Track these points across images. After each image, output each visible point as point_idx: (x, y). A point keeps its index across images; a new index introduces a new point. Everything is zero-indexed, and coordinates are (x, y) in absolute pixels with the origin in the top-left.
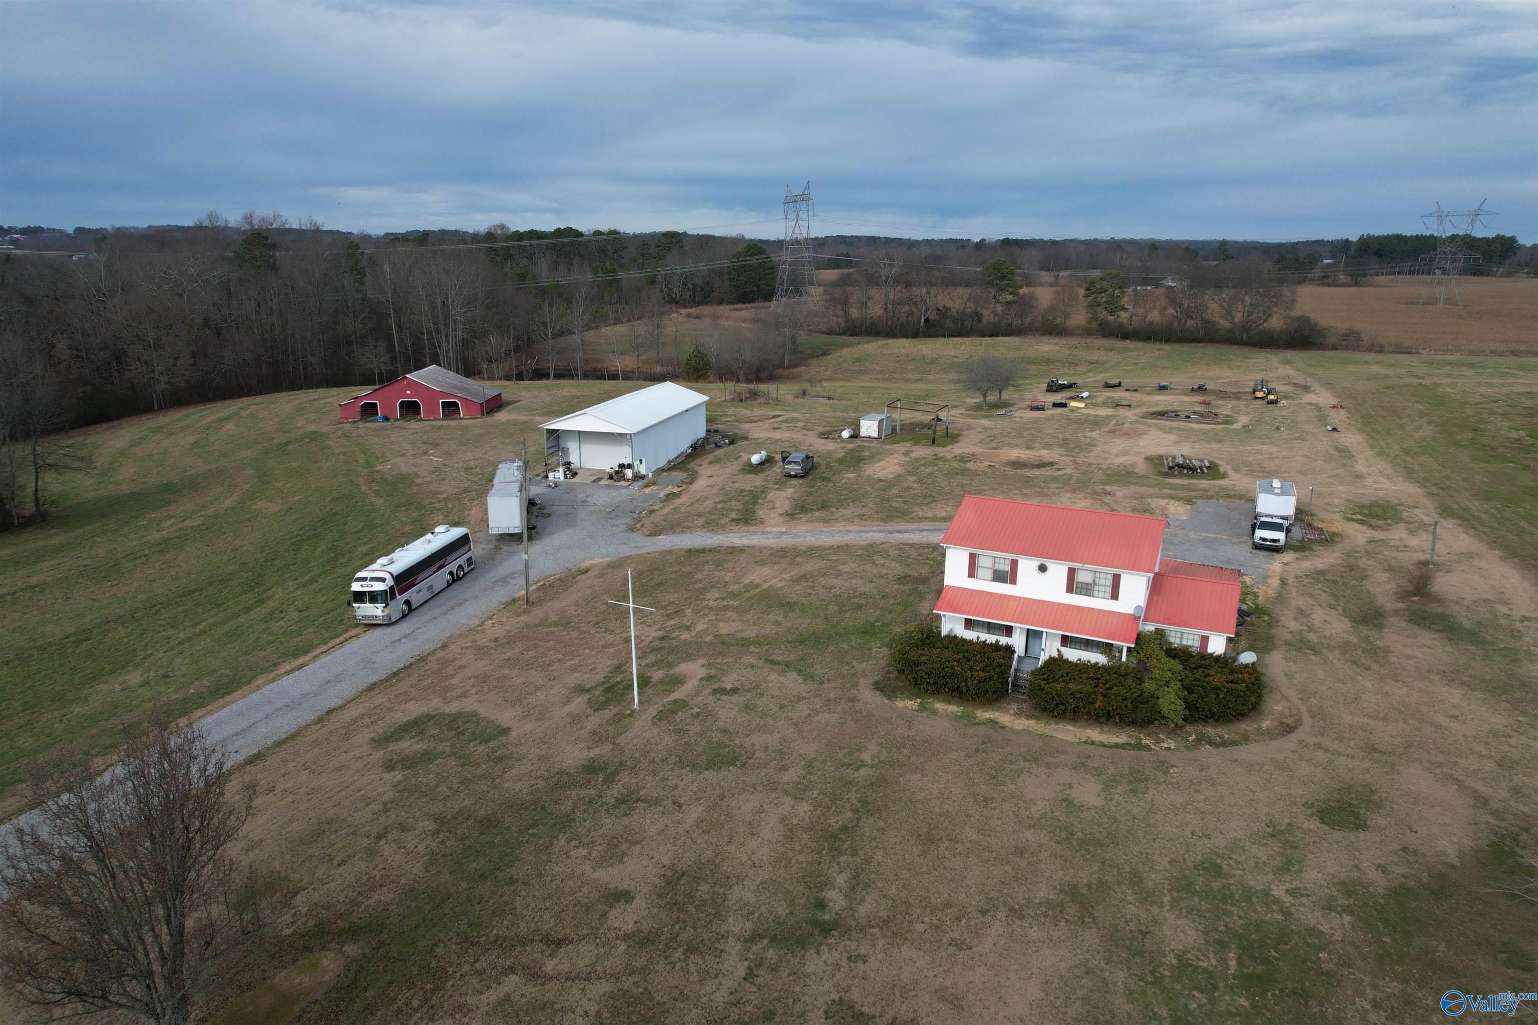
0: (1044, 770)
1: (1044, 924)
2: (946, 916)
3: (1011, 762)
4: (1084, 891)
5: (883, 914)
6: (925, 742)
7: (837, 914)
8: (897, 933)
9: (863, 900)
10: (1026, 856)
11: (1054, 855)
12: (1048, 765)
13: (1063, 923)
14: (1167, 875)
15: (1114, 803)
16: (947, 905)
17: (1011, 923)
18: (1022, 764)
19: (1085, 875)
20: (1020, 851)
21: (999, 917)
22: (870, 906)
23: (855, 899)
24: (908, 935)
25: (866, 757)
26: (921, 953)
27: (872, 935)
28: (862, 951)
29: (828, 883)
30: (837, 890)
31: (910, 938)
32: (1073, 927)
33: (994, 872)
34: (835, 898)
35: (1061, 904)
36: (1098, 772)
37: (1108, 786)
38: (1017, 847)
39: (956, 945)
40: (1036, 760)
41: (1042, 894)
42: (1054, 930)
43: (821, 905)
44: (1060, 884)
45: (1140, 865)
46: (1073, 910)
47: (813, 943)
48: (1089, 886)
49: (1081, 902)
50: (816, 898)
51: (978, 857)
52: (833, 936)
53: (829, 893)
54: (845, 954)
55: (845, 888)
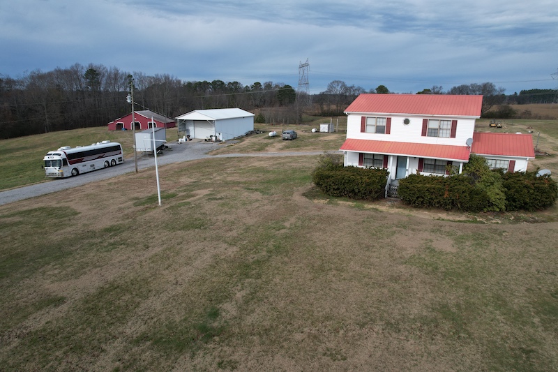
0: (410, 232)
1: (420, 337)
2: (326, 327)
3: (387, 227)
4: (454, 310)
5: (267, 324)
6: (328, 217)
7: (225, 322)
8: (275, 341)
9: (253, 311)
10: (400, 282)
11: (423, 282)
12: (413, 230)
13: (439, 337)
14: (528, 300)
15: (466, 251)
16: (327, 318)
17: (387, 335)
18: (395, 228)
19: (453, 297)
20: (395, 279)
21: (376, 330)
22: (257, 316)
23: (246, 310)
24: (284, 344)
25: (287, 224)
26: (293, 362)
27: (250, 342)
28: (235, 357)
29: (228, 297)
30: (234, 303)
31: (286, 346)
32: (449, 342)
33: (373, 293)
34: (229, 309)
35: (435, 320)
36: (449, 234)
37: (459, 241)
38: (392, 276)
39: (331, 354)
40: (405, 227)
41: (416, 312)
42: (431, 344)
43: (215, 314)
44: (432, 304)
45: (500, 292)
46: (447, 325)
47: (191, 348)
48: (458, 306)
49: (453, 320)
50: (213, 308)
51: (359, 282)
52: (214, 341)
53: (225, 305)
54: (217, 360)
55: (241, 301)
